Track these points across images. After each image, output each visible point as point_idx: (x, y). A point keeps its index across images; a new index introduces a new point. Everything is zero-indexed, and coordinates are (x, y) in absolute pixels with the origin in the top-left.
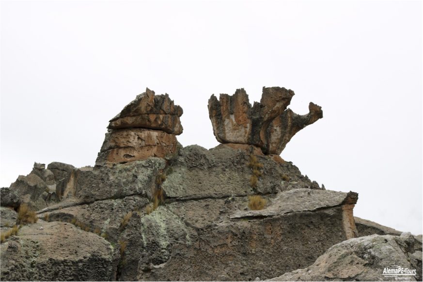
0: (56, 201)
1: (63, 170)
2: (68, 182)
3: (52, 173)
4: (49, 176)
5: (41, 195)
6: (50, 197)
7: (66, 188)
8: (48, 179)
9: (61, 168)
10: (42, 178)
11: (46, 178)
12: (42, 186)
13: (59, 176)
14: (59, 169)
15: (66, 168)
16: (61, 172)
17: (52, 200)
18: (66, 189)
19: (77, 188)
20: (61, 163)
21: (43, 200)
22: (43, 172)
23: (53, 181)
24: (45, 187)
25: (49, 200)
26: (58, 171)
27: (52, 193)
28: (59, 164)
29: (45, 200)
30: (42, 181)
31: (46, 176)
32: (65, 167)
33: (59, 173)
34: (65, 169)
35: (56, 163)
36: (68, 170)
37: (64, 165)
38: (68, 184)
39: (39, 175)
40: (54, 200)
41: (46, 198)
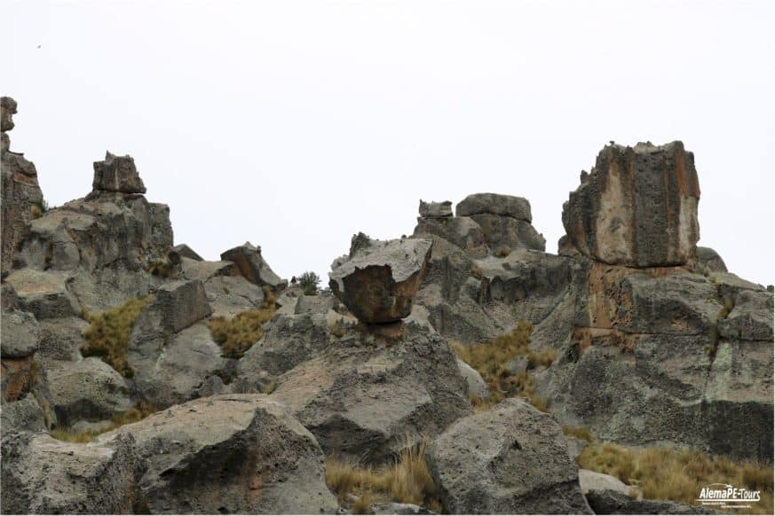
0: (506, 300)
1: (507, 215)
2: (604, 190)
3: (478, 226)
4: (472, 232)
5: (463, 289)
6: (489, 291)
7: (599, 208)
8: (470, 241)
9: (498, 209)
10: (452, 241)
11: (465, 239)
12: (460, 261)
13: (499, 231)
14: (493, 213)
15: (512, 208)
16: (500, 220)
17: (496, 299)
18: (601, 213)
19: (635, 207)
20: (494, 196)
21: (474, 302)
22: (450, 224)
23: (482, 247)
24: (469, 265)
25: (488, 299)
26: (490, 218)
27: (491, 278)
28: (490, 198)
29: (477, 300)
30: (456, 248)
31: (463, 232)
32: (508, 204)
33: (494, 224)
34: (509, 211)
35: (479, 196)
36: (517, 212)
37: (504, 198)
38: (604, 197)
39: (441, 234)
40: (502, 299)
41: (479, 294)
